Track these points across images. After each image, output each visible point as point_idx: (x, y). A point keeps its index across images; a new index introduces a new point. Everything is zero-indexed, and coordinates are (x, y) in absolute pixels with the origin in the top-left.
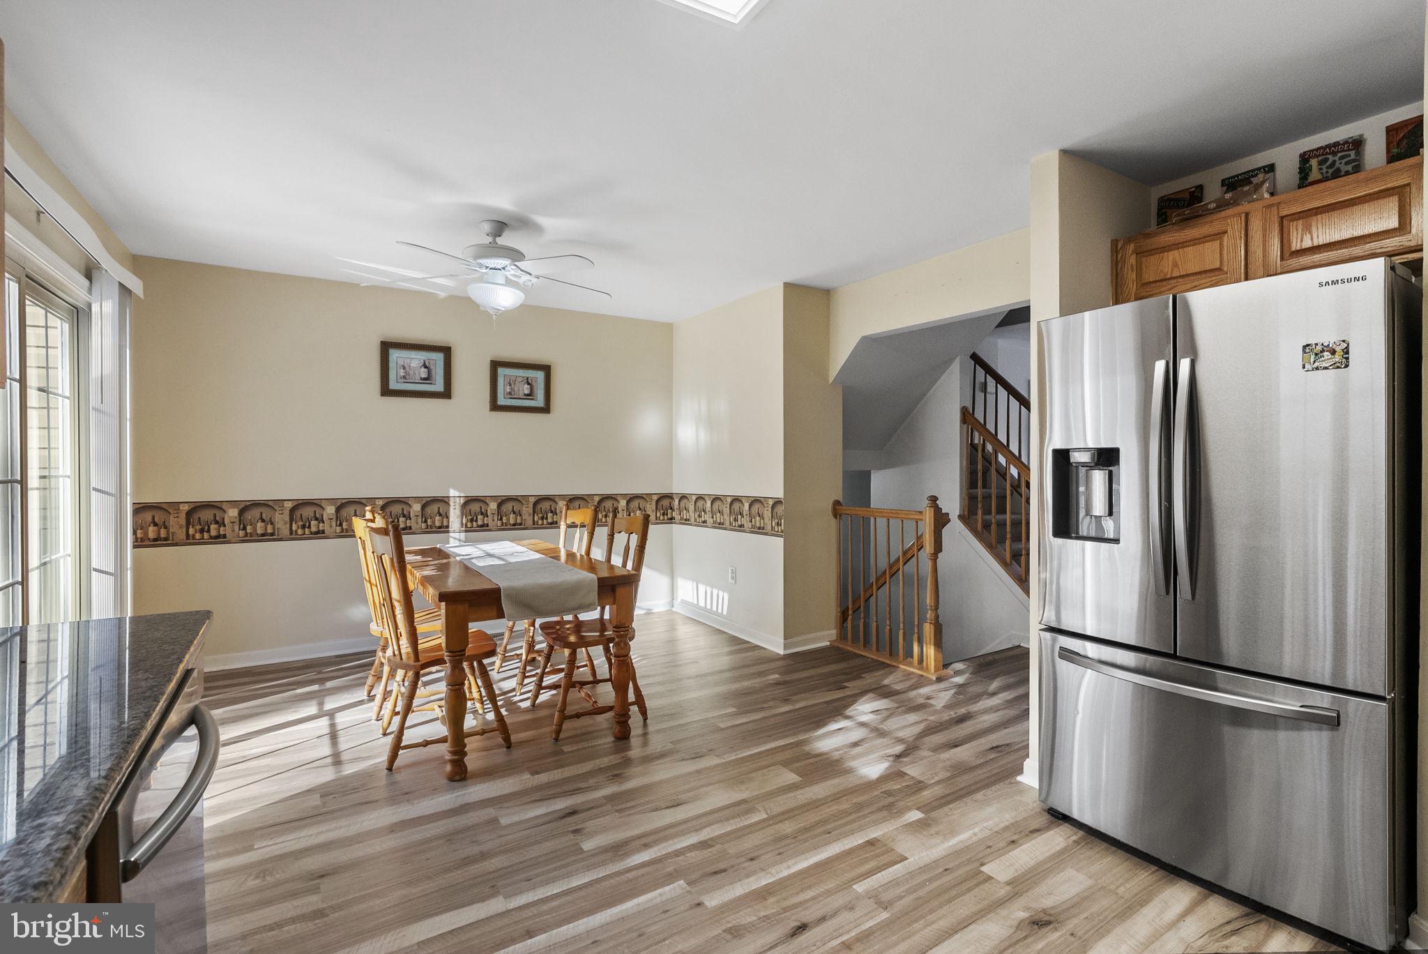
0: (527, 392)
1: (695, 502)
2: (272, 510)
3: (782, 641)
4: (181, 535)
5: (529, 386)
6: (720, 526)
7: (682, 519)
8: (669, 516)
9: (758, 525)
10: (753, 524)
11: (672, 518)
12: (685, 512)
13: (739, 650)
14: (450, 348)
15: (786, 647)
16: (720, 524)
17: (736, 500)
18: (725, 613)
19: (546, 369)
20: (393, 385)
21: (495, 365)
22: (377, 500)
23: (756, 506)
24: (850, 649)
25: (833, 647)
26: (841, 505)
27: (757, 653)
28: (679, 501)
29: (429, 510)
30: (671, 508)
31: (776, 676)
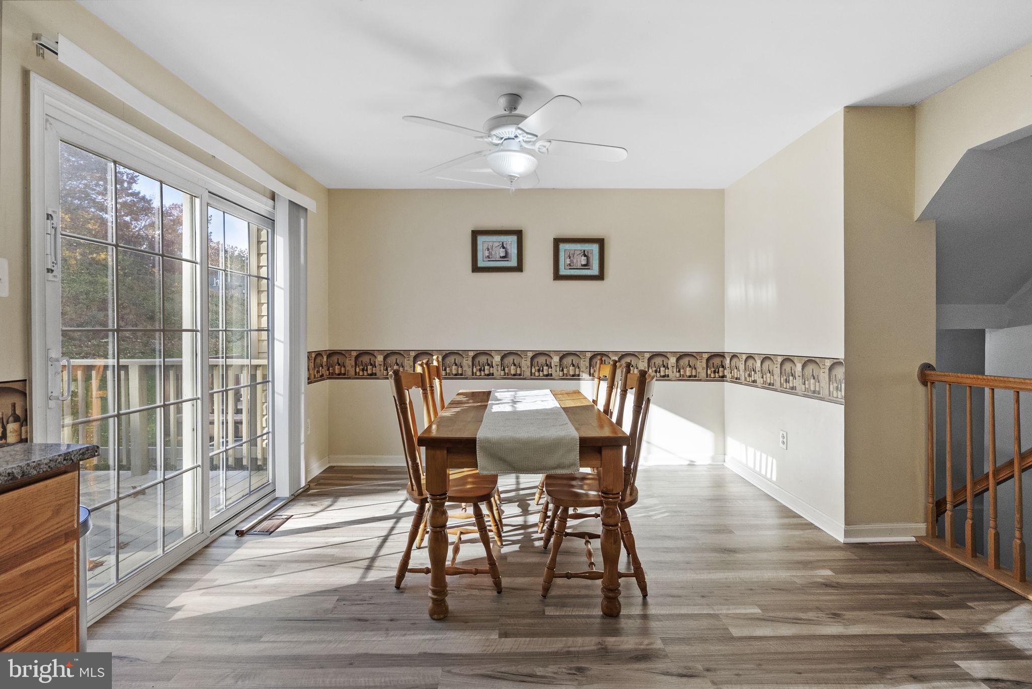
0: (584, 262)
1: (746, 361)
2: (403, 357)
3: (843, 526)
4: (352, 373)
5: (585, 258)
6: (770, 386)
7: (733, 377)
8: (721, 374)
9: (812, 388)
10: (807, 386)
11: (723, 376)
12: (736, 370)
13: (790, 525)
14: (522, 230)
15: (847, 534)
16: (770, 384)
17: (788, 359)
18: (774, 479)
19: (601, 242)
20: (481, 264)
21: (557, 242)
22: (470, 352)
23: (810, 367)
24: (949, 555)
25: (921, 546)
26: (934, 369)
27: (808, 534)
28: (731, 360)
29: (506, 361)
30: (723, 367)
31: (828, 573)
